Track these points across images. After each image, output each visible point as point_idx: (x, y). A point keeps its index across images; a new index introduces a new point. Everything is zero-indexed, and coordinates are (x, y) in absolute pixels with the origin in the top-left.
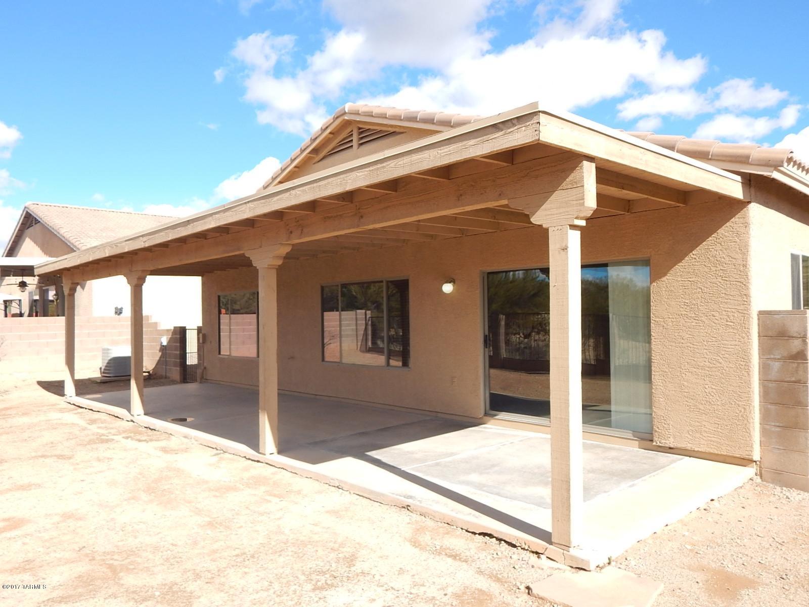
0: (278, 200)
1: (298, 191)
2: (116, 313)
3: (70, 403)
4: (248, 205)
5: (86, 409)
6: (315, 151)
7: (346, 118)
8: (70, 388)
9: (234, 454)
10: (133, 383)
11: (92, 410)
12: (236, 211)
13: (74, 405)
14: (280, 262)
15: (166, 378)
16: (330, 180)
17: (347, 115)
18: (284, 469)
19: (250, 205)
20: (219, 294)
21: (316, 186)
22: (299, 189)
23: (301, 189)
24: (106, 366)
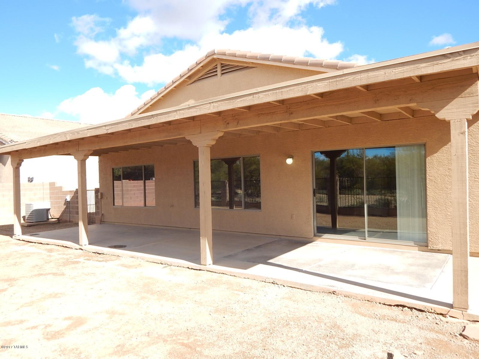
0: (241, 101)
1: (261, 95)
2: (29, 181)
3: (19, 240)
4: (212, 104)
5: (35, 243)
6: (189, 77)
7: (215, 57)
8: (18, 230)
9: (178, 266)
10: (81, 224)
11: (41, 243)
12: (200, 108)
13: (24, 241)
15: (70, 222)
16: (292, 88)
18: (223, 274)
19: (214, 104)
20: (113, 167)
21: (279, 92)
22: (262, 94)
23: (265, 93)
24: (29, 216)
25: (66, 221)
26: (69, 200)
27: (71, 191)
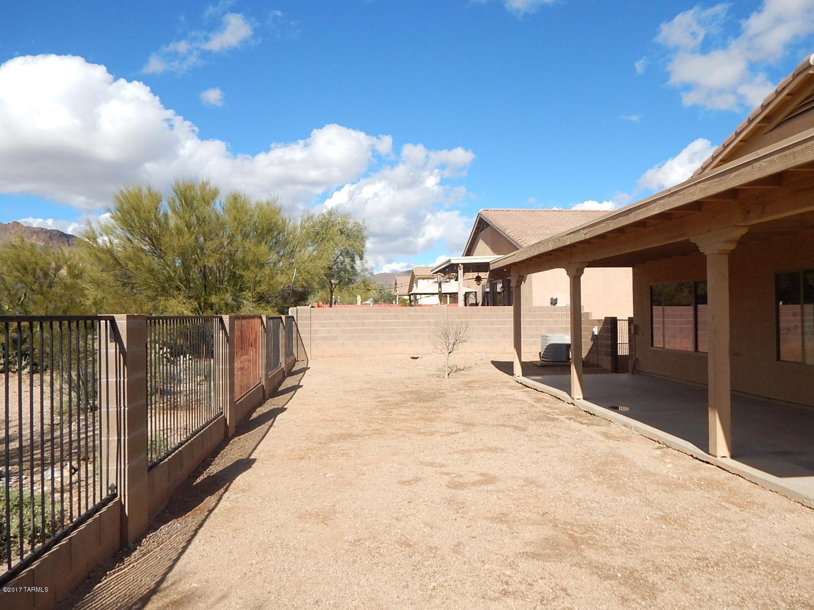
0: (736, 176)
1: (763, 163)
2: (551, 303)
3: (518, 382)
4: (698, 186)
5: (531, 388)
6: (767, 119)
7: (811, 72)
8: (518, 369)
9: (679, 451)
10: (573, 368)
11: (536, 390)
12: (683, 193)
13: (522, 384)
14: (732, 246)
15: (598, 366)
16: (809, 144)
17: (811, 68)
18: (740, 476)
19: (701, 185)
20: (651, 285)
21: (790, 154)
22: (765, 160)
23: (768, 159)
24: (545, 352)
25: (593, 365)
26: (596, 333)
27: (599, 321)
